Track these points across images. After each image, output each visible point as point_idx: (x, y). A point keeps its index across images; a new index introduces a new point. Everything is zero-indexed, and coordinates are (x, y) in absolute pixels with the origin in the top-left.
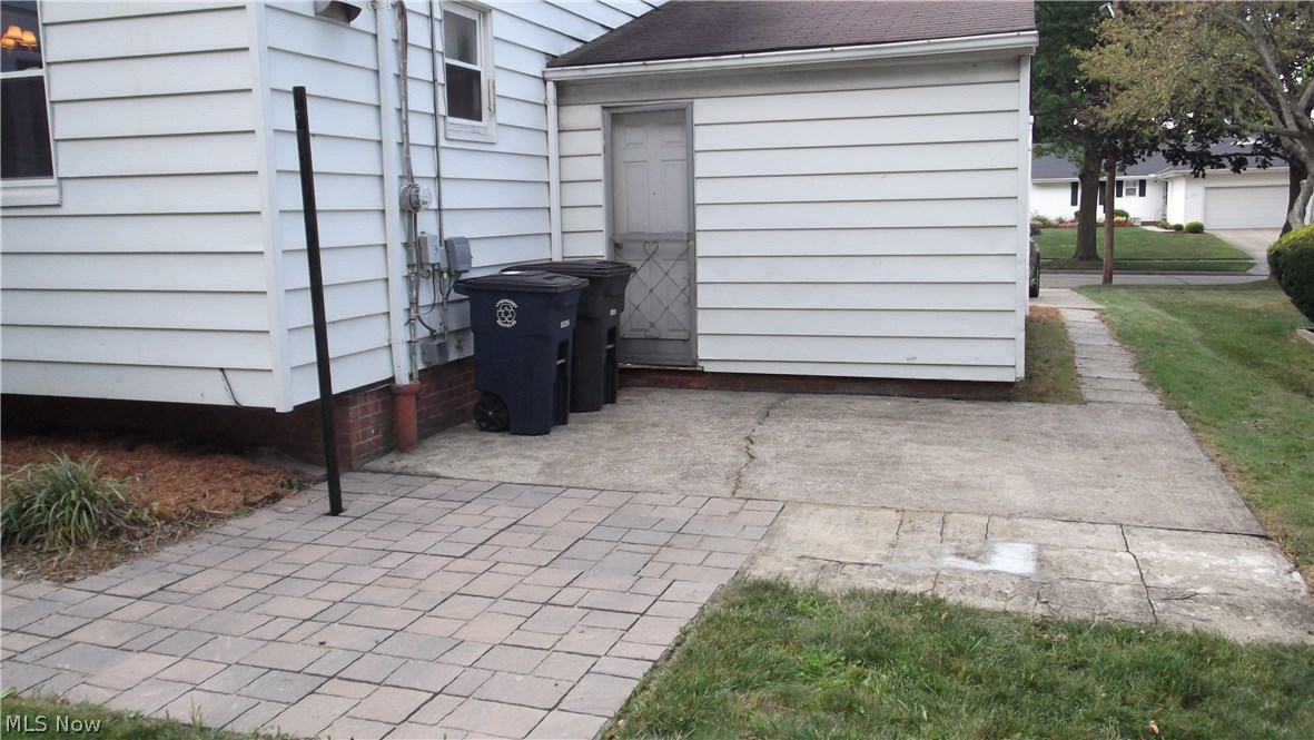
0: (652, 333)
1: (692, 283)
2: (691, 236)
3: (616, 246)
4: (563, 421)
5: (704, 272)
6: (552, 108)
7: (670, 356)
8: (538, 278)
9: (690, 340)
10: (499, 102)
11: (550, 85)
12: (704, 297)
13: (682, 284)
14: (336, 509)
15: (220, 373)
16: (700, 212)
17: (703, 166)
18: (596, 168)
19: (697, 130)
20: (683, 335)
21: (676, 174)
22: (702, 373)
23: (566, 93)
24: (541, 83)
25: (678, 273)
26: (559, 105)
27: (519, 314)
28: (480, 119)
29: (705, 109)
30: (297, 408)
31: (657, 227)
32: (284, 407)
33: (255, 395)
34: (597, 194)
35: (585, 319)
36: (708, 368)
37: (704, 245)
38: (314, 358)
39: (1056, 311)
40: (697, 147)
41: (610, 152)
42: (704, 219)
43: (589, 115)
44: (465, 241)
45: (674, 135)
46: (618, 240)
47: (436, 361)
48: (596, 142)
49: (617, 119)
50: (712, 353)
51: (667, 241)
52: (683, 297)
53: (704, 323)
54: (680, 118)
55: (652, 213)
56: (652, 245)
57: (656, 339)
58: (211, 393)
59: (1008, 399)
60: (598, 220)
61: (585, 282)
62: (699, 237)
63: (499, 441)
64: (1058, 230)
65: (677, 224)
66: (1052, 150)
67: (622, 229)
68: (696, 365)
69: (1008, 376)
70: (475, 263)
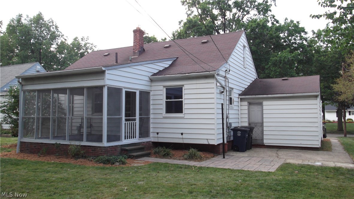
0: (256, 138)
1: (263, 131)
2: (262, 123)
3: (249, 124)
4: (246, 151)
5: (265, 129)
6: (239, 102)
7: (259, 142)
8: (243, 129)
9: (262, 140)
10: (234, 102)
11: (239, 99)
12: (265, 133)
13: (261, 131)
14: (224, 158)
15: (207, 140)
16: (264, 119)
17: (264, 112)
18: (246, 112)
19: (264, 106)
20: (261, 139)
21: (260, 113)
22: (265, 145)
23: (242, 100)
24: (238, 98)
25: (260, 129)
26: (241, 101)
27: (241, 134)
28: (232, 104)
29: (265, 103)
30: (217, 144)
31: (256, 121)
32: (216, 144)
33: (211, 143)
34: (247, 116)
35: (249, 135)
36: (266, 144)
37: (265, 124)
38: (222, 137)
39: (329, 140)
40: (264, 109)
41: (249, 109)
42: (265, 120)
43: (246, 103)
44: (231, 123)
45: (260, 107)
46: (250, 123)
47: (229, 140)
48: (246, 107)
49: (250, 104)
50: (266, 142)
51: (253, 123)
52: (261, 133)
53: (265, 137)
54: (261, 104)
55: (256, 119)
56: (256, 124)
57: (257, 140)
58: (206, 142)
59: (318, 150)
60: (247, 120)
61: (249, 129)
62: (264, 123)
63: (238, 152)
64: (333, 123)
65: (260, 121)
66: (330, 103)
67: (251, 121)
68: (263, 144)
69: (318, 146)
70: (232, 126)
